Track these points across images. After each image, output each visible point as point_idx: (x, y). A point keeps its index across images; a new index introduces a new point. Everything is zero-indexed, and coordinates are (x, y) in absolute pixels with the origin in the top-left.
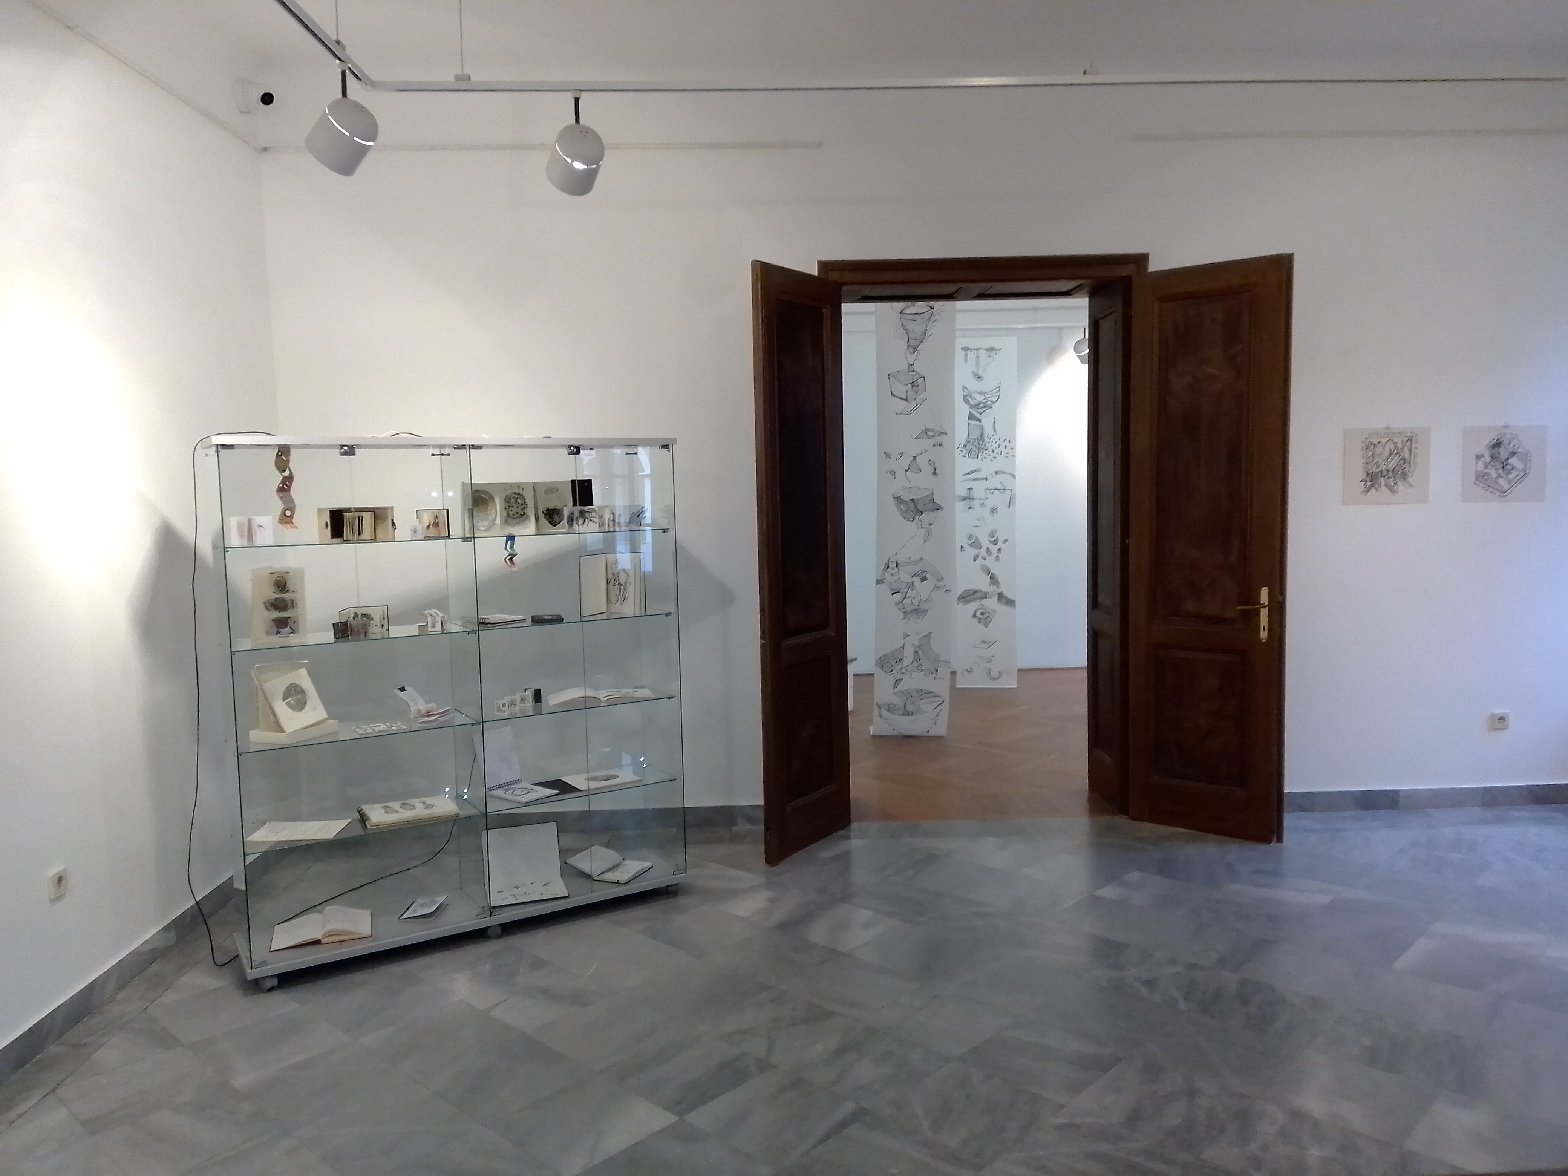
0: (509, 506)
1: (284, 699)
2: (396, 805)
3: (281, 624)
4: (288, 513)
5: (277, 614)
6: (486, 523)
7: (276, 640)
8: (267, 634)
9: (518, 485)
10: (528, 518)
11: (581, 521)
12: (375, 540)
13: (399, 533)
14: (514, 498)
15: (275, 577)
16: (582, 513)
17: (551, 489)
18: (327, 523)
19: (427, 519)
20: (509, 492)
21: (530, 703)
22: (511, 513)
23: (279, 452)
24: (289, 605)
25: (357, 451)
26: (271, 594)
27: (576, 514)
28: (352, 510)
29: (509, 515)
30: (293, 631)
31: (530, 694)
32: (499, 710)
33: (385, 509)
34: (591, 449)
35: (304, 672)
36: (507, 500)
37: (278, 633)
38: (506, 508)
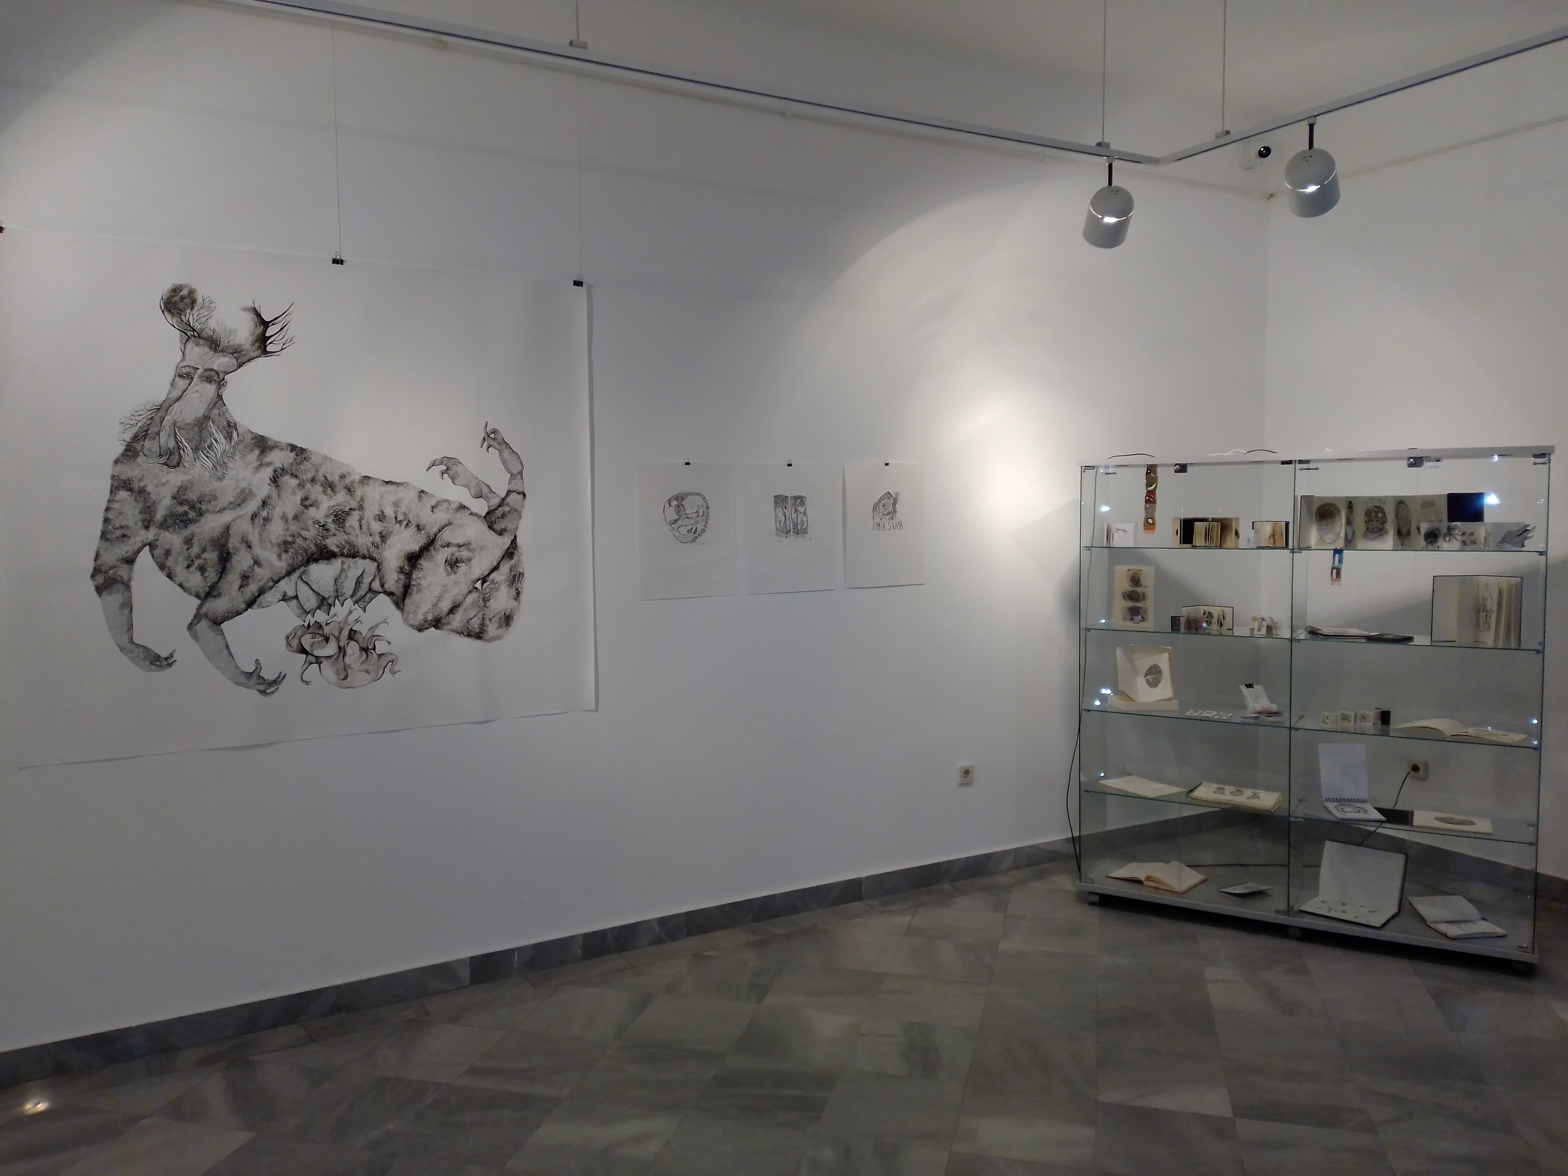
0: (1369, 520)
1: (1145, 677)
2: (1229, 789)
3: (1134, 612)
4: (1150, 521)
5: (1131, 604)
6: (1332, 536)
7: (1129, 625)
8: (1124, 619)
9: (1380, 499)
10: (1387, 533)
11: (1447, 539)
12: (1220, 547)
14: (1375, 511)
15: (1131, 573)
16: (1450, 529)
17: (1427, 503)
18: (1177, 530)
19: (1268, 530)
20: (1370, 506)
21: (1370, 725)
22: (1370, 527)
23: (1148, 470)
24: (1141, 597)
26: (1127, 587)
27: (1444, 530)
29: (1368, 529)
30: (1143, 619)
31: (1372, 714)
33: (1230, 520)
36: (1368, 513)
37: (1132, 619)
38: (1366, 522)
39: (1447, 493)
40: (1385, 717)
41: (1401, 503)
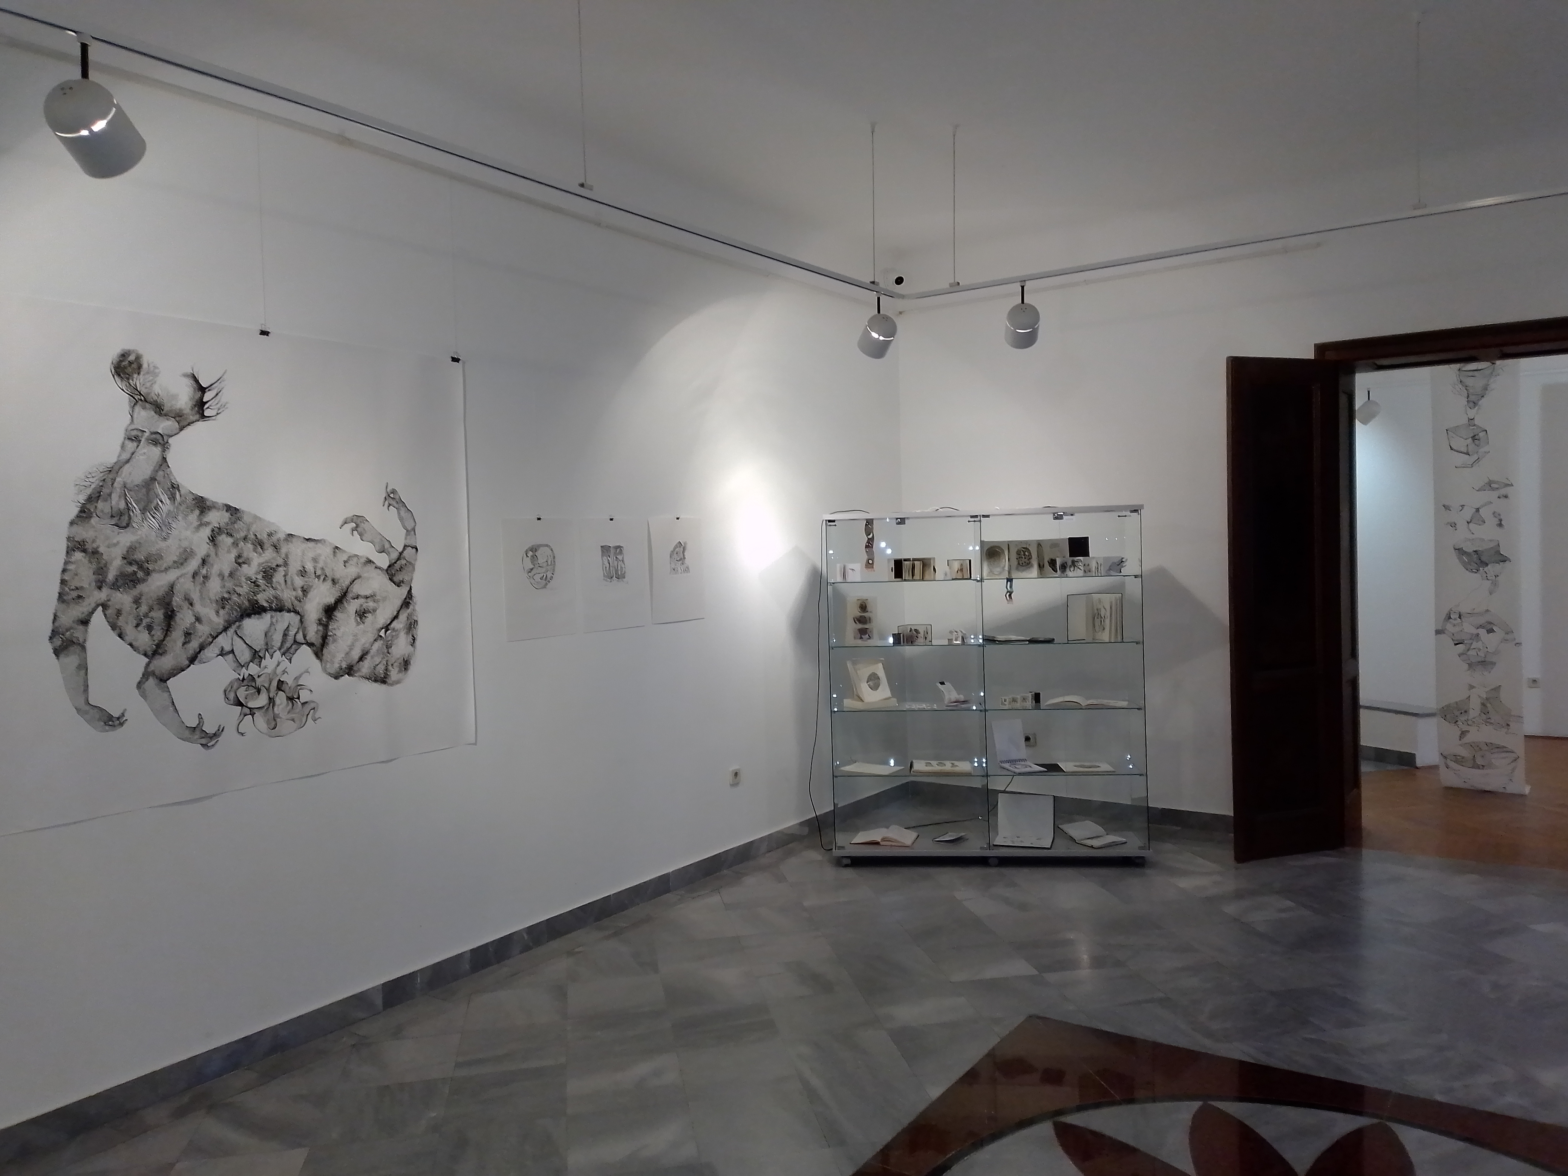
0: (1019, 557)
1: (867, 683)
2: (934, 763)
3: (863, 632)
4: (870, 562)
5: (860, 626)
6: (998, 569)
7: (859, 642)
8: (855, 638)
9: (1026, 542)
10: (1032, 566)
11: (1072, 569)
12: (923, 580)
13: (939, 575)
14: (1023, 551)
15: (860, 602)
16: (1073, 562)
17: (1054, 544)
18: (892, 568)
19: (956, 566)
20: (1019, 547)
21: (1030, 703)
22: (1021, 562)
23: (867, 522)
24: (868, 620)
25: (906, 521)
26: (857, 613)
27: (1070, 563)
28: (911, 560)
29: (1019, 564)
30: (870, 638)
31: (1030, 696)
32: (1003, 704)
33: (930, 559)
34: (1072, 515)
35: (880, 665)
36: (1018, 553)
37: (861, 638)
38: (1017, 559)
39: (1068, 537)
40: (1037, 697)
41: (1039, 544)
